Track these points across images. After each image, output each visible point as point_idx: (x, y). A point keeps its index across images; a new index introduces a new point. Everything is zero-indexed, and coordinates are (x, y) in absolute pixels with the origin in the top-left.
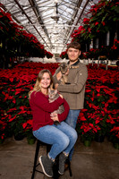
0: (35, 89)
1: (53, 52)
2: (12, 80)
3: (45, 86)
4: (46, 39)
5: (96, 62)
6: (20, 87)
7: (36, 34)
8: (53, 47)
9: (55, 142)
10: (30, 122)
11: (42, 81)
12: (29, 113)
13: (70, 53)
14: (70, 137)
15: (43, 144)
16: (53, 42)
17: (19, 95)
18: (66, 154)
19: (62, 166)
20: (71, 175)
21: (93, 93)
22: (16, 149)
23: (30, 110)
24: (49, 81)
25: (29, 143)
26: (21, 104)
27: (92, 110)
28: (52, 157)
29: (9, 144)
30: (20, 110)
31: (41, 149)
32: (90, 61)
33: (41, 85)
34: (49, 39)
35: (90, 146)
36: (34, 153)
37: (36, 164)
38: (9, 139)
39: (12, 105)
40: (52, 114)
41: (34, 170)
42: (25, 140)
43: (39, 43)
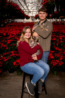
0: (21, 40)
1: (30, 15)
2: (5, 34)
3: (28, 37)
4: (25, 7)
5: (58, 20)
6: (10, 39)
7: (19, 4)
8: (30, 12)
9: (35, 73)
10: (18, 61)
11: (26, 34)
12: (17, 55)
13: (40, 15)
14: (45, 70)
15: (28, 75)
16: (29, 8)
17: (10, 44)
18: (43, 81)
19: (41, 88)
20: (46, 94)
21: (58, 40)
22: (10, 78)
23: (18, 53)
24: (30, 34)
25: (18, 75)
26: (11, 50)
27: (57, 52)
28: (33, 83)
29: (5, 76)
30: (11, 53)
31: (26, 78)
32: (54, 20)
33: (25, 37)
34: (27, 7)
35: (57, 74)
36: (22, 80)
37: (24, 87)
38: (5, 73)
39: (6, 51)
40: (33, 56)
41: (23, 91)
42: (15, 73)
43: (21, 9)
